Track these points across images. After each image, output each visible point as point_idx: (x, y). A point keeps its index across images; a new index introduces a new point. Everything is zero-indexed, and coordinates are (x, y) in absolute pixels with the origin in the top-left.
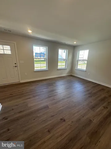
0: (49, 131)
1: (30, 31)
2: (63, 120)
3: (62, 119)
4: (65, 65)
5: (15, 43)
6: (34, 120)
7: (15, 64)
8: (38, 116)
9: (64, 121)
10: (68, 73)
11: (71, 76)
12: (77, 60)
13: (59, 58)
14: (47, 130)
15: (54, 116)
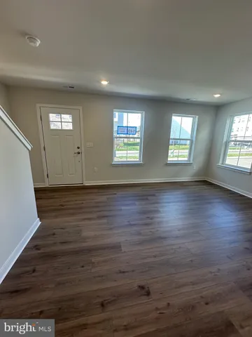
0: (102, 305)
1: (104, 83)
2: (144, 291)
3: (142, 287)
4: (187, 154)
5: (81, 108)
6: (83, 267)
7: (78, 148)
8: (93, 260)
9: (148, 294)
10: (195, 175)
11: (205, 183)
12: (225, 140)
13: (171, 137)
14: (101, 300)
15: (126, 274)
